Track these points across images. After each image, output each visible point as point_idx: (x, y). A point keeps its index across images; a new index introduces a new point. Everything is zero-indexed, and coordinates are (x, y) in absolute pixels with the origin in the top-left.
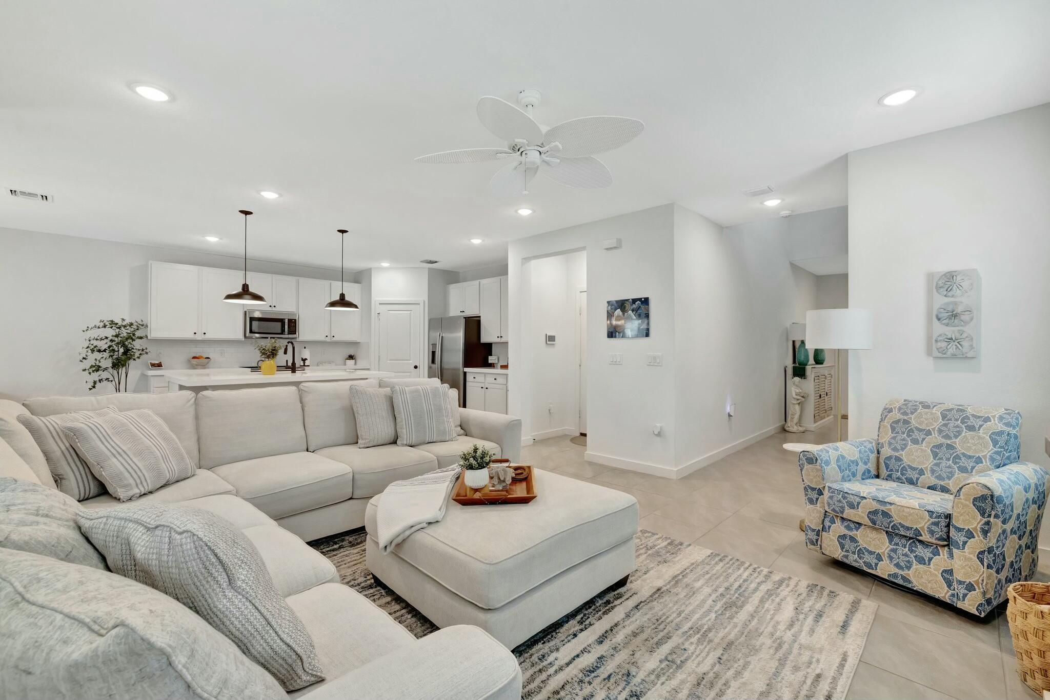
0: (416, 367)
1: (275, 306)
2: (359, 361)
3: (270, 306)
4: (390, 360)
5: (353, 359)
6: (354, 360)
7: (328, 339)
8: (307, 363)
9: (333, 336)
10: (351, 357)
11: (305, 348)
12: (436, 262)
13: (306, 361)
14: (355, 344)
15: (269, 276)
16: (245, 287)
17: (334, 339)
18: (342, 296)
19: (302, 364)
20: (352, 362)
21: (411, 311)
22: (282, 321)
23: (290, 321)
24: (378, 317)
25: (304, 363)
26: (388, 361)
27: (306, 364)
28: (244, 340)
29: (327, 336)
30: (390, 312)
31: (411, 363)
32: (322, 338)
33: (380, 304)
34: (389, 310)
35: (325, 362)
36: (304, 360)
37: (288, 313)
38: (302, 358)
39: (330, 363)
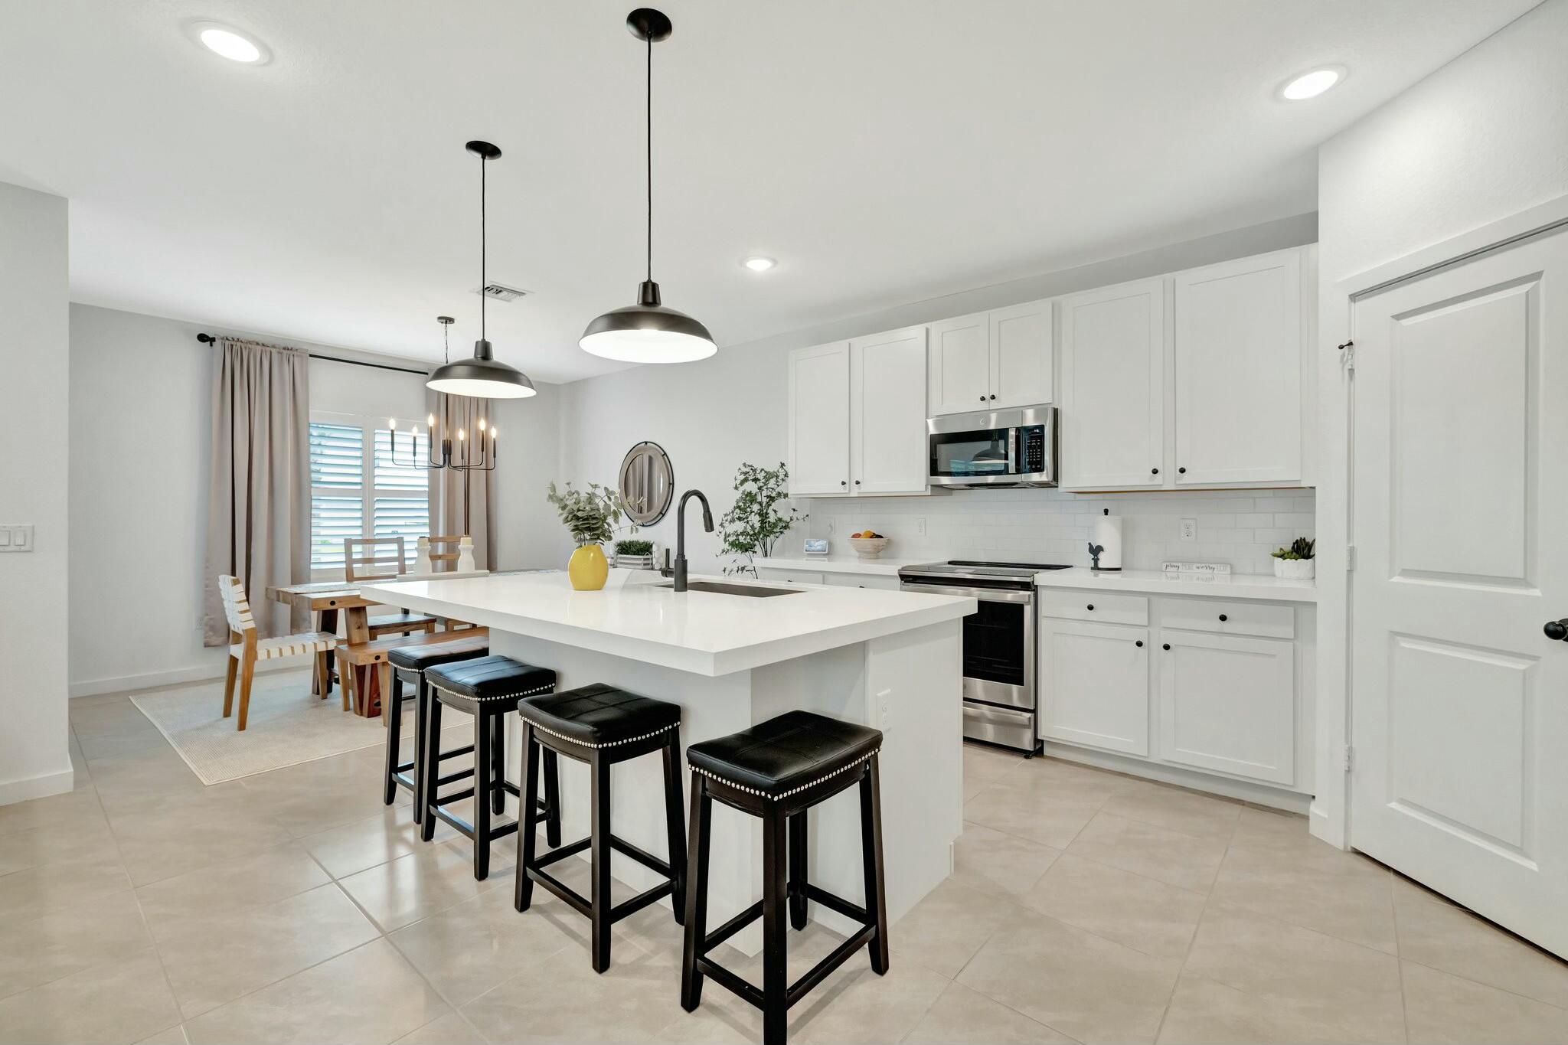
1: (993, 397)
3: (983, 399)
4: (1406, 572)
5: (1301, 557)
6: (1309, 562)
7: (1164, 483)
8: (1104, 560)
9: (1182, 471)
11: (1106, 512)
13: (1101, 555)
17: (1187, 480)
19: (1092, 563)
21: (1537, 276)
22: (1003, 436)
23: (1022, 433)
25: (1096, 560)
26: (1397, 579)
28: (929, 492)
29: (1155, 472)
30: (1408, 322)
31: (1535, 587)
32: (1141, 479)
33: (1354, 297)
34: (1398, 317)
35: (1188, 562)
36: (1096, 551)
37: (1020, 411)
38: (1090, 544)
39: (1208, 564)
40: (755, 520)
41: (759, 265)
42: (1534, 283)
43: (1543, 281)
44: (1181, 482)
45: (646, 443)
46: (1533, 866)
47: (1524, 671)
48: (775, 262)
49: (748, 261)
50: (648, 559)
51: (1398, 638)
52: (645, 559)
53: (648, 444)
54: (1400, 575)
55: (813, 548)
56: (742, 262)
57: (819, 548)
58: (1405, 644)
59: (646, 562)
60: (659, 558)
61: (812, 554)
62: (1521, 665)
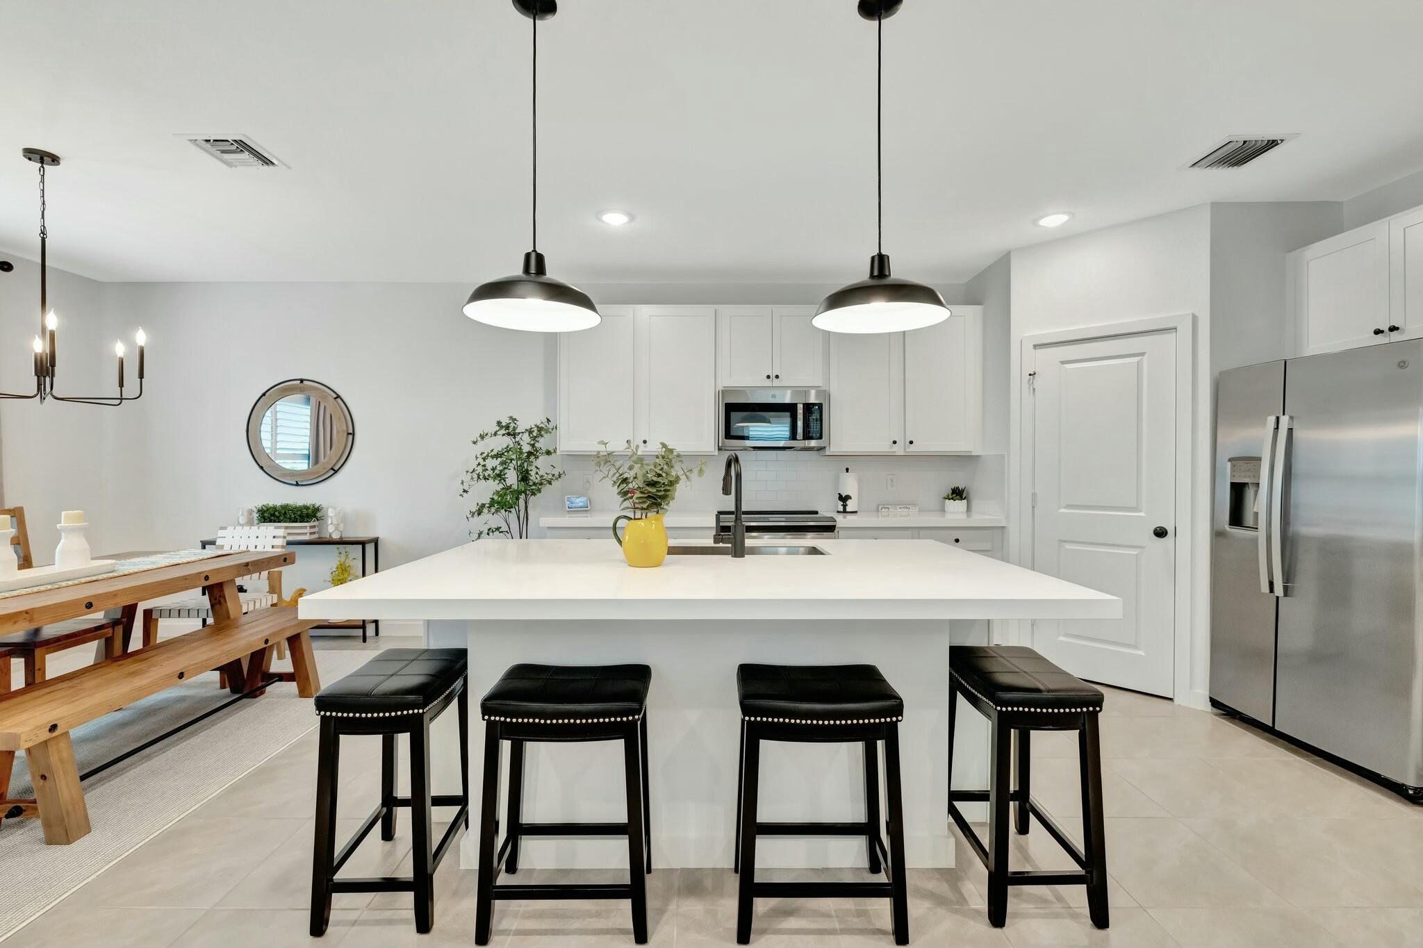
0: (1161, 533)
1: (777, 377)
2: (976, 504)
3: (768, 377)
4: (1068, 506)
5: (962, 498)
6: (965, 501)
7: (898, 450)
8: (851, 506)
9: (911, 442)
10: (958, 494)
11: (847, 470)
12: (1272, 144)
13: (849, 502)
14: (967, 460)
15: (765, 309)
16: (535, 264)
17: (912, 448)
18: (880, 263)
19: (841, 509)
20: (960, 505)
21: (1143, 354)
22: (790, 408)
23: (808, 408)
24: (1030, 383)
25: (845, 506)
26: (1063, 510)
27: (848, 509)
28: (716, 453)
29: (895, 442)
30: (1068, 366)
31: (1141, 512)
32: (884, 447)
33: (1035, 346)
34: (1063, 363)
35: (895, 504)
36: (844, 499)
37: (805, 391)
38: (839, 494)
39: (906, 505)
40: (512, 478)
41: (615, 220)
42: (1140, 358)
43: (1146, 357)
44: (910, 450)
45: (302, 381)
46: (1141, 653)
47: (1137, 555)
48: (632, 218)
49: (604, 214)
50: (314, 527)
51: (1064, 544)
52: (311, 527)
53: (304, 382)
54: (1065, 508)
55: (574, 505)
56: (598, 215)
57: (581, 504)
58: (1068, 546)
59: (313, 530)
60: (338, 525)
61: (573, 510)
62: (1134, 552)
